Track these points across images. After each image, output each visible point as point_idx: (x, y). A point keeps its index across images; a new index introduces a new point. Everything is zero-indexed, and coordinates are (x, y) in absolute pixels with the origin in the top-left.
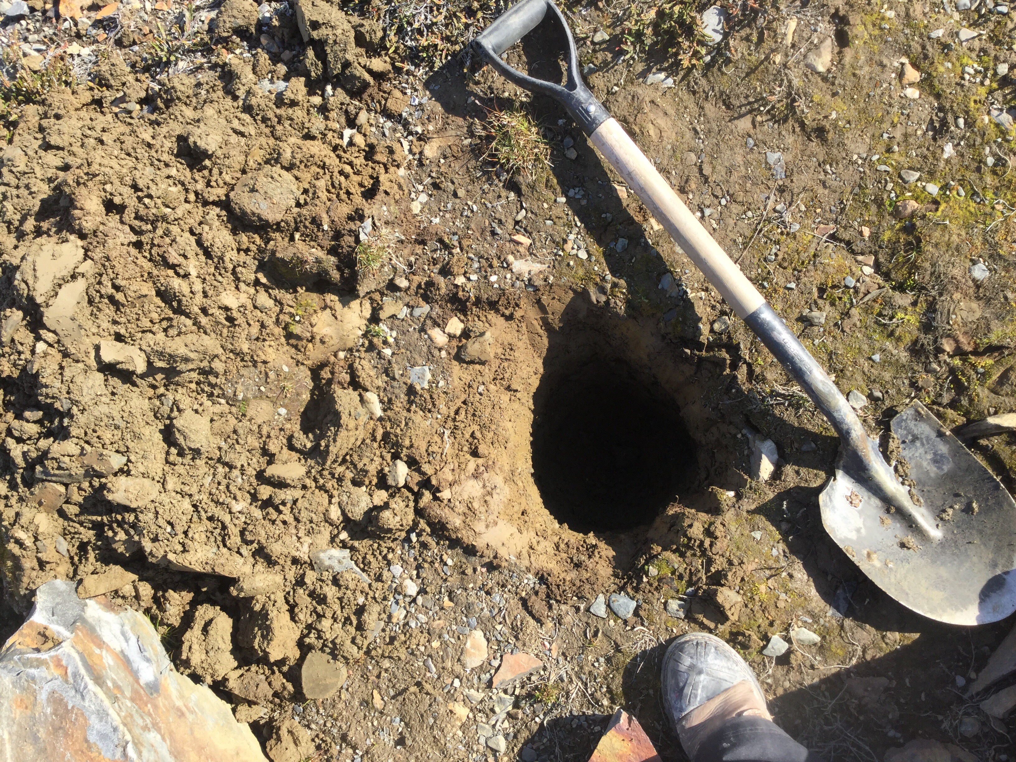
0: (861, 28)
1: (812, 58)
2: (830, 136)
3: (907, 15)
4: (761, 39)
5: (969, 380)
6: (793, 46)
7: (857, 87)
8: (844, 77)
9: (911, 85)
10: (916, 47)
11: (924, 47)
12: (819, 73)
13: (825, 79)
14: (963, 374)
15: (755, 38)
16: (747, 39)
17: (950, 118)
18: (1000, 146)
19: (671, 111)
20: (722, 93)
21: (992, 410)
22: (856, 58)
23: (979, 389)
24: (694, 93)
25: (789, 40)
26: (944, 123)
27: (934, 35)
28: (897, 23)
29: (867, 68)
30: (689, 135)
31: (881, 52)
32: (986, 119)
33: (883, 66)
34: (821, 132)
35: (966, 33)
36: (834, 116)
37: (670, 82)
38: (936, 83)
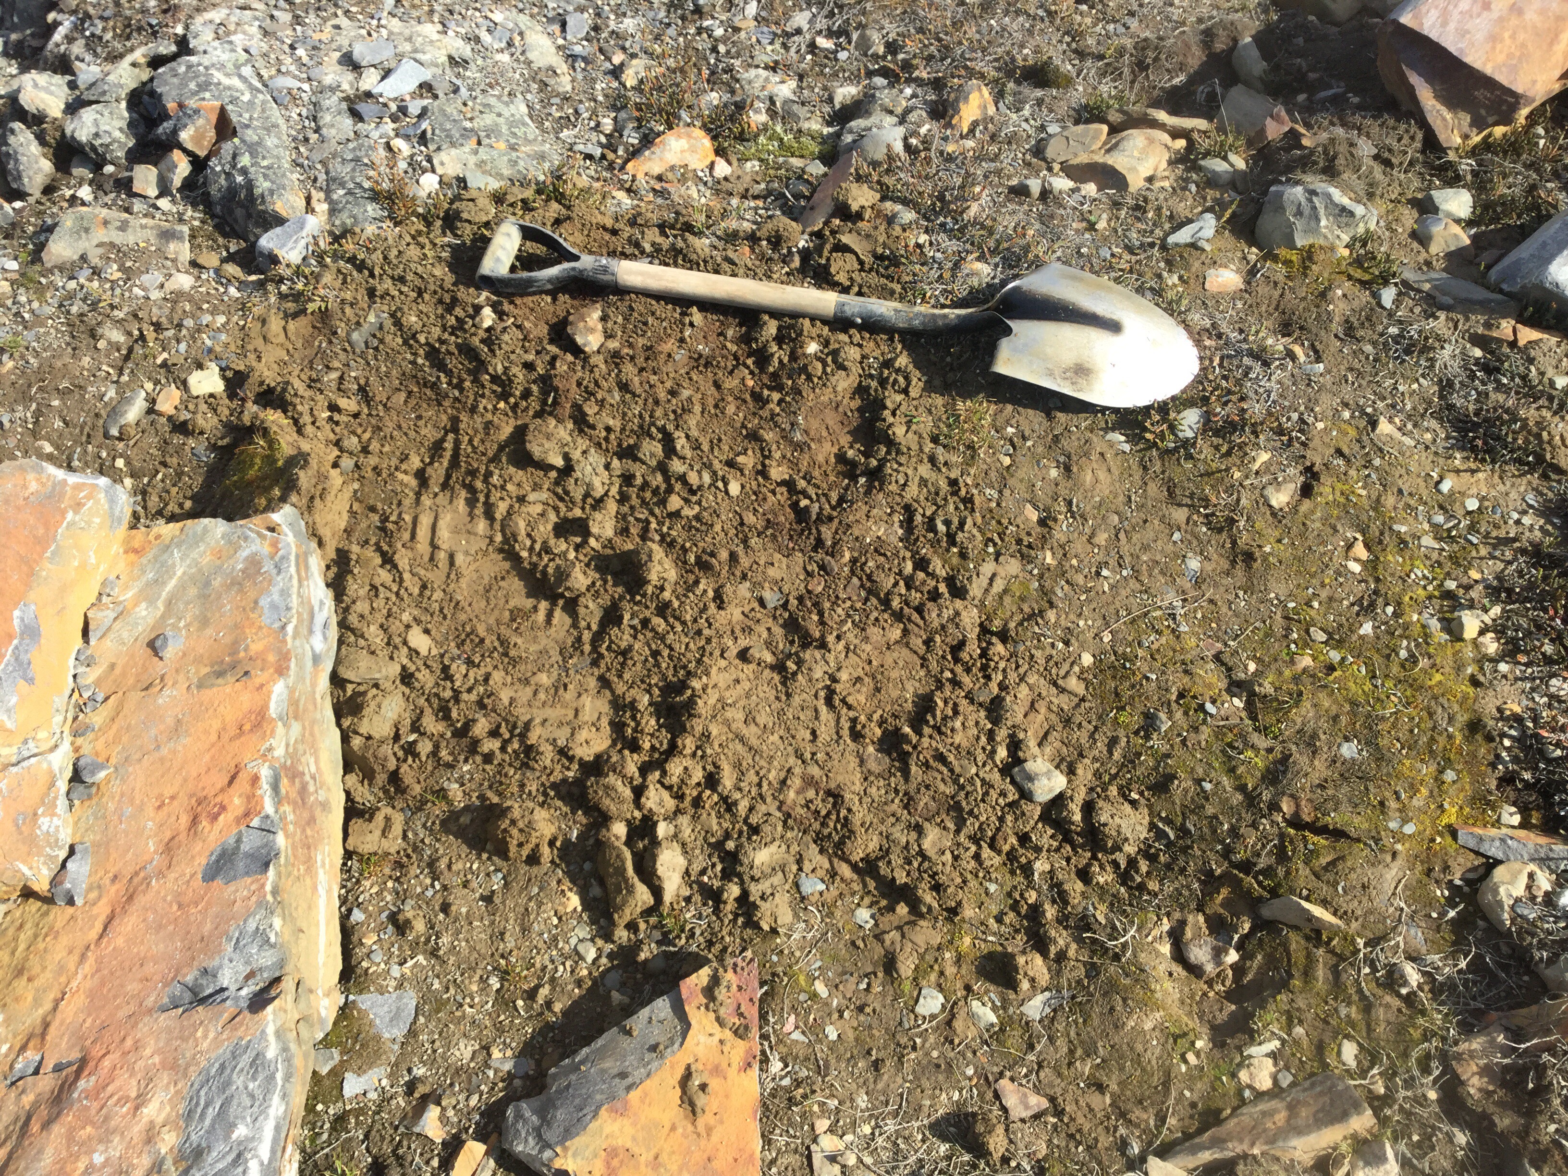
0: (1328, 490)
1: (1270, 491)
2: (1256, 565)
3: (1378, 500)
4: (1229, 453)
5: (1294, 851)
6: (1257, 473)
7: (1302, 535)
8: (1293, 521)
9: (1357, 560)
10: (1374, 531)
11: (1382, 533)
12: (1271, 507)
13: (1274, 514)
14: (1291, 842)
15: (1224, 449)
16: (1217, 448)
17: (1380, 601)
18: (1418, 645)
19: (1116, 472)
20: (1170, 479)
21: (1305, 892)
22: (1313, 512)
23: (1301, 865)
24: (1145, 468)
25: (1256, 466)
26: (1372, 605)
27: (1396, 527)
28: (1365, 502)
29: (1318, 525)
30: (1121, 498)
31: (1339, 518)
32: (1415, 617)
33: (1336, 531)
34: (1249, 557)
35: (1428, 541)
36: (1267, 549)
37: (1127, 447)
38: (1380, 567)
